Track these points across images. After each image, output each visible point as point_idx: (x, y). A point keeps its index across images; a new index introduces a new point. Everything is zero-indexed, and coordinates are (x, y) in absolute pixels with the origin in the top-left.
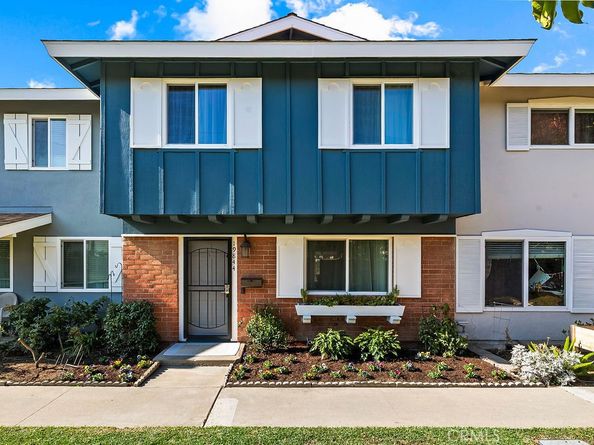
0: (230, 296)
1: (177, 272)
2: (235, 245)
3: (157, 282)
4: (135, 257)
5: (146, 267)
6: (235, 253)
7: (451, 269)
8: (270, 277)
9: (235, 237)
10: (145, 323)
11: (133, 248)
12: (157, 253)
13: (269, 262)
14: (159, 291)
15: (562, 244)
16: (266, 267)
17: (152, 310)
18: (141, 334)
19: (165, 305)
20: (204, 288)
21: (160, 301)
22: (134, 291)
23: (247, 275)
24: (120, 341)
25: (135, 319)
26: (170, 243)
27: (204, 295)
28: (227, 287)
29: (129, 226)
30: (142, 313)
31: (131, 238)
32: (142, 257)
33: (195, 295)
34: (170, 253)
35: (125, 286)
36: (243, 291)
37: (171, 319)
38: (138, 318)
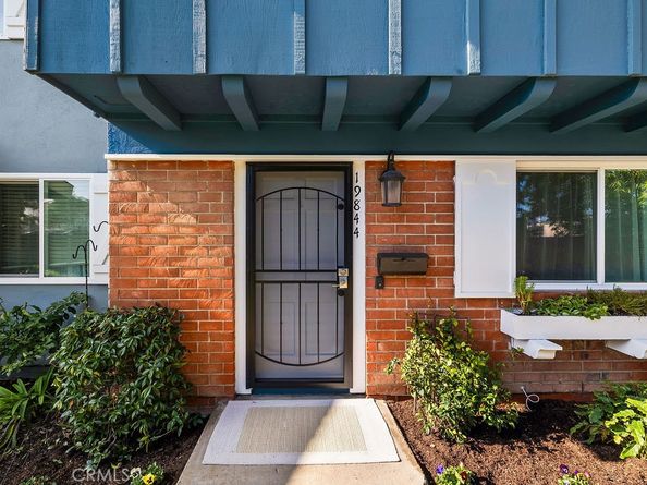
0: (347, 295)
1: (231, 240)
2: (360, 180)
3: (186, 263)
4: (137, 206)
5: (161, 229)
6: (360, 199)
8: (440, 251)
9: (359, 162)
10: (157, 364)
11: (132, 186)
12: (186, 197)
13: (438, 218)
14: (192, 283)
16: (431, 229)
17: (174, 329)
18: (146, 393)
19: (204, 315)
20: (291, 276)
21: (193, 305)
22: (134, 284)
23: (388, 247)
24: (90, 415)
25: (131, 356)
26: (218, 175)
27: (291, 292)
28: (343, 273)
29: (122, 135)
30: (150, 337)
31: (127, 164)
32: (153, 207)
33: (272, 293)
34: (216, 198)
35: (114, 272)
36: (379, 281)
37: (219, 347)
38: (141, 349)
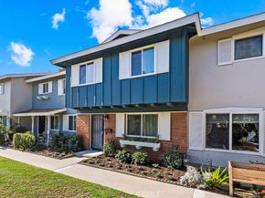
1: (89, 126)
3: (84, 129)
7: (186, 127)
9: (105, 114)
14: (85, 132)
15: (257, 115)
16: (113, 125)
36: (106, 134)
